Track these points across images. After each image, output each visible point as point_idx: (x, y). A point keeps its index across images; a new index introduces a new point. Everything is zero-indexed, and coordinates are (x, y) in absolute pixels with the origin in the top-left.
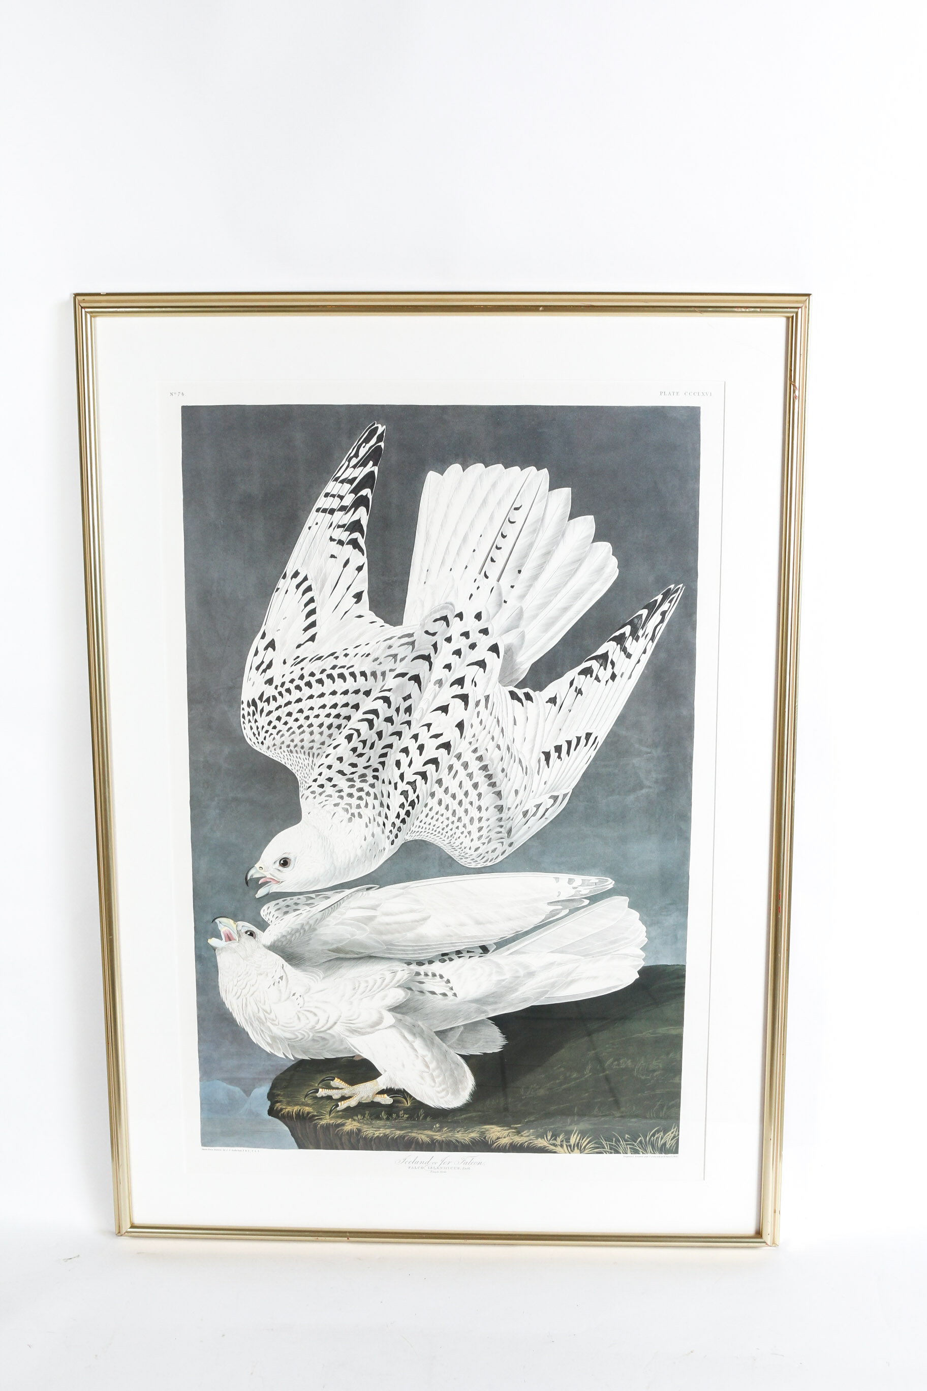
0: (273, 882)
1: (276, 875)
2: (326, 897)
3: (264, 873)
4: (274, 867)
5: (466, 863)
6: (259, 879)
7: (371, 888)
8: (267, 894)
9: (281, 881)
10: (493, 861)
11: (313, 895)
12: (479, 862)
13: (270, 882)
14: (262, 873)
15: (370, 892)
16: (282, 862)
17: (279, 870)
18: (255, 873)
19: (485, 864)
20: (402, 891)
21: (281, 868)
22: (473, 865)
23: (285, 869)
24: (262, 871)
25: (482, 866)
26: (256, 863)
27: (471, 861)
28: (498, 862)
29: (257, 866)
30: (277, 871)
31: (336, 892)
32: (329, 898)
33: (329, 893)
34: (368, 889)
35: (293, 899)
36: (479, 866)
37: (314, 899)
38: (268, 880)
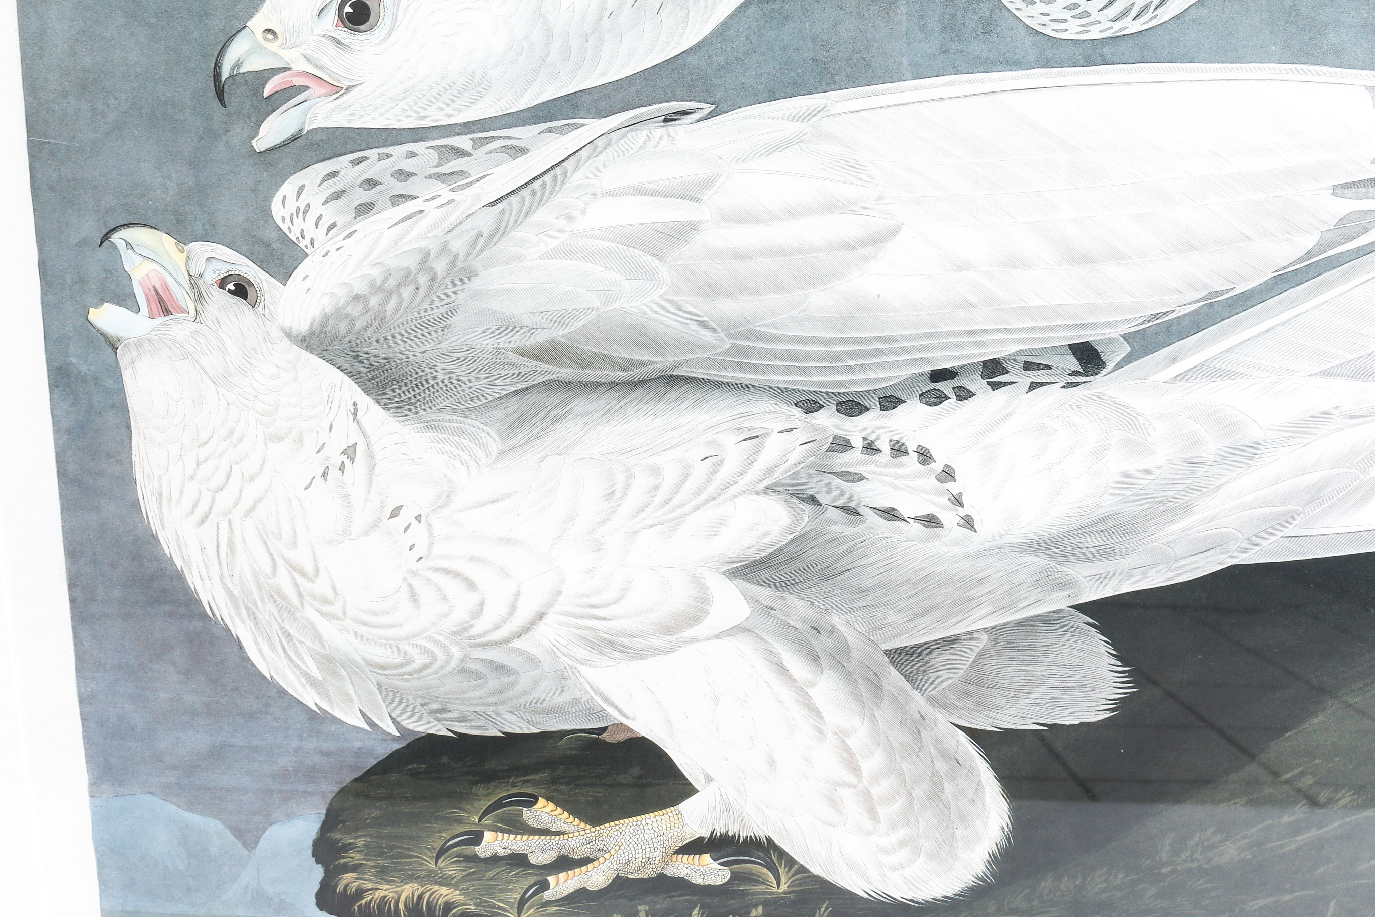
0: (316, 90)
1: (324, 60)
2: (513, 147)
3: (282, 53)
4: (318, 31)
5: (1045, 19)
6: (264, 76)
7: (684, 113)
8: (295, 138)
9: (345, 84)
10: (1150, 14)
11: (463, 142)
12: (1096, 16)
13: (306, 88)
14: (275, 54)
15: (680, 128)
16: (348, 9)
17: (339, 42)
18: (250, 52)
19: (1118, 25)
20: (798, 127)
21: (343, 34)
22: (1072, 30)
23: (361, 37)
24: (273, 46)
25: (1107, 34)
26: (251, 16)
27: (1067, 15)
28: (1166, 18)
29: (257, 24)
30: (330, 46)
31: (550, 130)
32: (523, 151)
33: (524, 134)
34: (670, 118)
35: (388, 156)
36: (1095, 34)
37: (470, 155)
38: (299, 82)
